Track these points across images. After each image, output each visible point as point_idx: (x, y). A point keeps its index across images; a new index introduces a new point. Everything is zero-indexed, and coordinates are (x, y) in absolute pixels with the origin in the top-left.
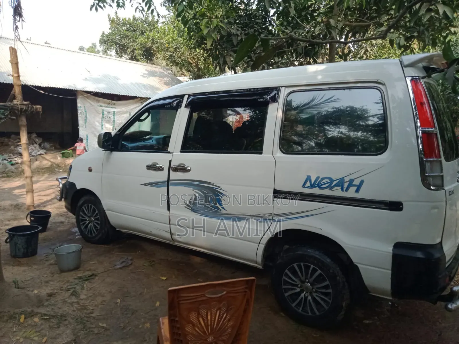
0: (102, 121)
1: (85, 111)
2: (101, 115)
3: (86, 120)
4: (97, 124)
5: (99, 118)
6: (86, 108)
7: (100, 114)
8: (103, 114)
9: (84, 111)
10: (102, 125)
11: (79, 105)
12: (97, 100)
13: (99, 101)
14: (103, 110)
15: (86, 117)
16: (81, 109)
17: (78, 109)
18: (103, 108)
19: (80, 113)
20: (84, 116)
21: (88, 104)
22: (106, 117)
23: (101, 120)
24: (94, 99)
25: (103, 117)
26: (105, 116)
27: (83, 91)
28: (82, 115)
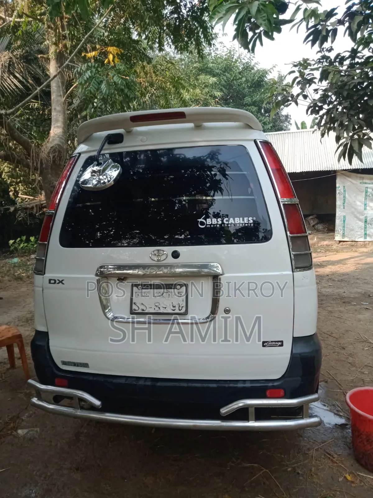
0: (365, 200)
1: (345, 191)
2: (364, 193)
3: (344, 200)
4: (358, 203)
5: (362, 197)
6: (346, 188)
7: (362, 192)
8: (366, 192)
9: (342, 191)
10: (365, 205)
11: (337, 185)
12: (360, 177)
13: (363, 178)
14: (366, 187)
15: (344, 197)
16: (339, 189)
17: (337, 189)
18: (366, 185)
19: (338, 193)
20: (342, 196)
21: (349, 183)
22: (370, 195)
23: (364, 198)
24: (357, 177)
25: (366, 196)
26: (368, 194)
27: (343, 170)
28: (340, 195)
